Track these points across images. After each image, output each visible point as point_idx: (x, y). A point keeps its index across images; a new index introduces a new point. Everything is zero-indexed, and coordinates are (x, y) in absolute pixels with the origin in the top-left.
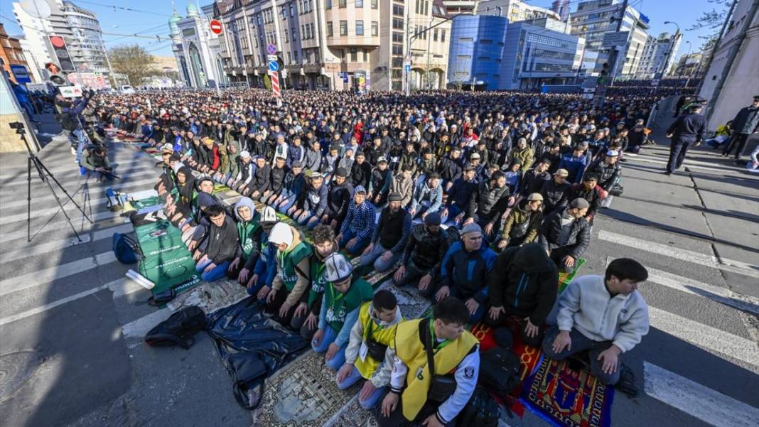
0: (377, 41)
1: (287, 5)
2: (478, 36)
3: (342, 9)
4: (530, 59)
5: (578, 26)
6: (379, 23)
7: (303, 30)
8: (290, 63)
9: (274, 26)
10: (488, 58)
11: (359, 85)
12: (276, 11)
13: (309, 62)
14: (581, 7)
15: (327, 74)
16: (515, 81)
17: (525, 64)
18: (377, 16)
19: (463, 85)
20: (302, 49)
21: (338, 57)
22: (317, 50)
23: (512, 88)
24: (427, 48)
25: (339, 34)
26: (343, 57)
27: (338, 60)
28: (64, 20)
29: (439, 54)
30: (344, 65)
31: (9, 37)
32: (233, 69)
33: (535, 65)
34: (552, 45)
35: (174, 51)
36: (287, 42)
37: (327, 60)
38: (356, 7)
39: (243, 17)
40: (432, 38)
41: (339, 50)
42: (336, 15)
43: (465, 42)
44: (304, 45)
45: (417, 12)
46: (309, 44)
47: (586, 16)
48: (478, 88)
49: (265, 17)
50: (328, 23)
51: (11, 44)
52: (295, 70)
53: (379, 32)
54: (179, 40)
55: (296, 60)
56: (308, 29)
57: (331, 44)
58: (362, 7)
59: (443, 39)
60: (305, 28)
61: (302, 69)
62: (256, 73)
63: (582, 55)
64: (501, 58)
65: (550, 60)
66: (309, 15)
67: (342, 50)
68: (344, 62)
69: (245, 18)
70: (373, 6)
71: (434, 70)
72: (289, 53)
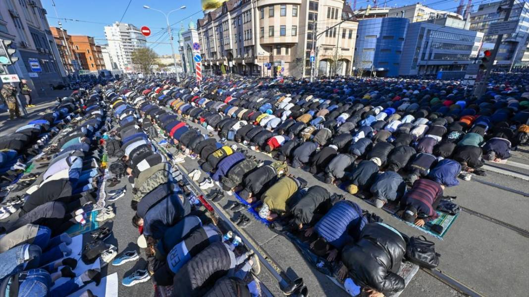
0: (296, 40)
1: (237, 18)
2: (381, 33)
3: (272, 18)
4: (428, 50)
5: (478, 23)
6: (298, 27)
7: (245, 34)
8: (237, 57)
9: (229, 32)
10: (390, 50)
11: (277, 72)
12: (230, 22)
13: (248, 56)
14: (481, 8)
15: (258, 64)
16: (413, 68)
17: (424, 54)
18: (297, 21)
19: (364, 71)
20: (244, 47)
21: (267, 51)
22: (253, 47)
23: (410, 74)
24: (336, 44)
25: (268, 36)
26: (271, 52)
27: (267, 54)
28: (128, 35)
29: (346, 48)
30: (271, 57)
31: (96, 45)
32: (205, 61)
33: (433, 55)
34: (451, 38)
35: (180, 51)
36: (236, 43)
37: (259, 54)
38: (281, 16)
39: (212, 28)
40: (341, 36)
41: (268, 47)
42: (267, 22)
43: (370, 39)
44: (246, 44)
45: (328, 17)
46: (248, 43)
47: (486, 15)
48: (380, 74)
49: (224, 27)
50: (261, 28)
51: (96, 49)
52: (239, 61)
53: (298, 33)
54: (182, 44)
55: (240, 54)
56: (248, 33)
57: (262, 43)
58: (285, 16)
59: (350, 37)
60: (247, 32)
61: (243, 61)
62: (218, 63)
63: (480, 46)
64: (402, 50)
65: (448, 51)
66: (249, 23)
67: (271, 47)
68: (271, 55)
69: (213, 28)
70: (294, 15)
71: (342, 60)
72: (236, 50)
